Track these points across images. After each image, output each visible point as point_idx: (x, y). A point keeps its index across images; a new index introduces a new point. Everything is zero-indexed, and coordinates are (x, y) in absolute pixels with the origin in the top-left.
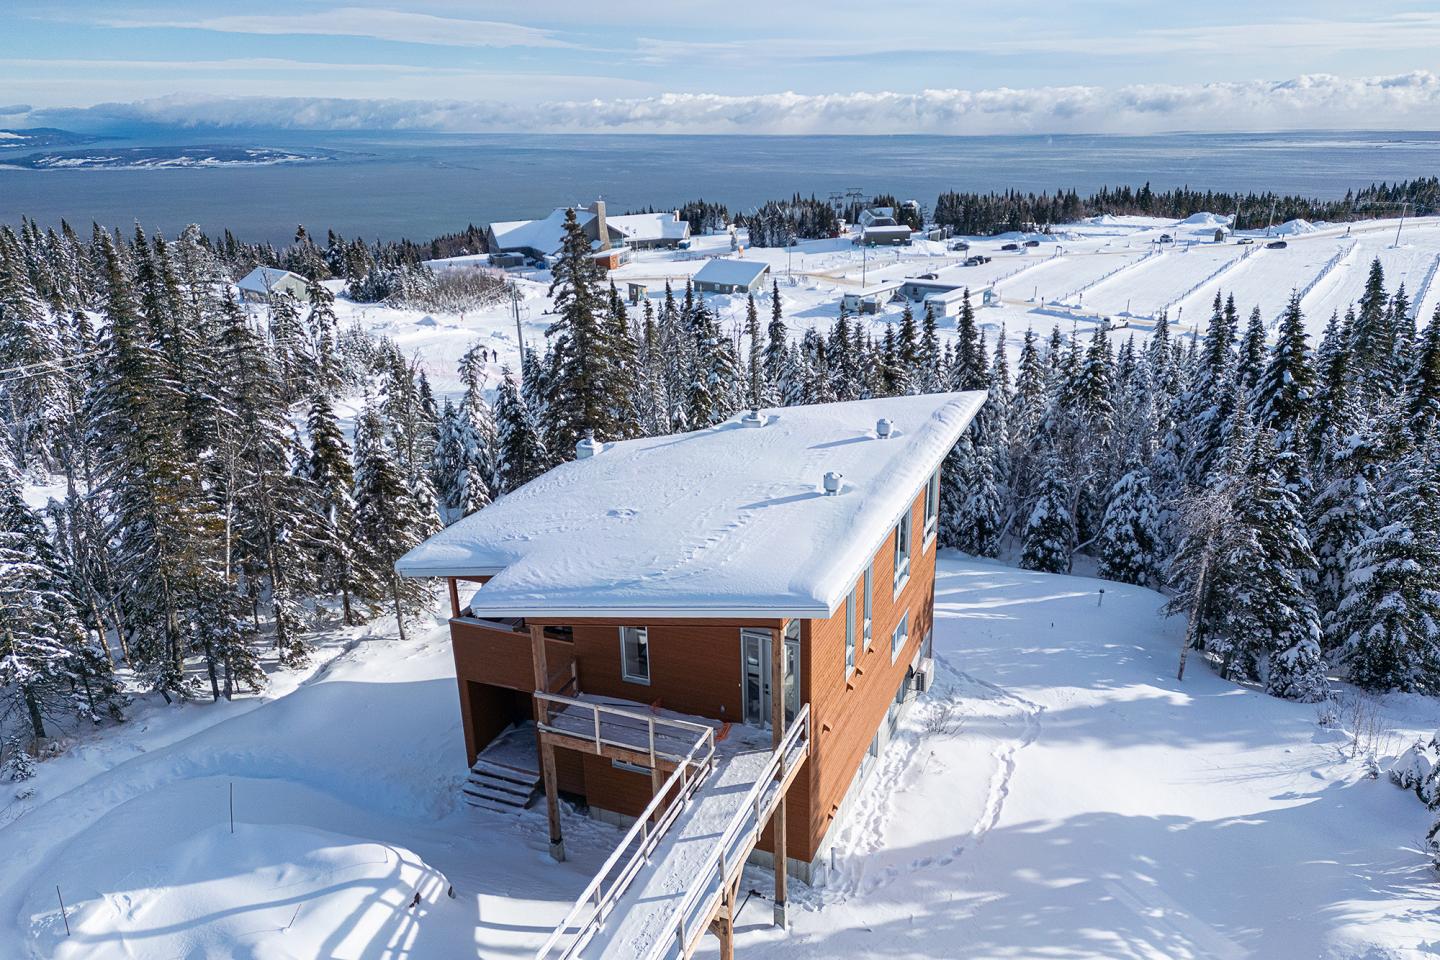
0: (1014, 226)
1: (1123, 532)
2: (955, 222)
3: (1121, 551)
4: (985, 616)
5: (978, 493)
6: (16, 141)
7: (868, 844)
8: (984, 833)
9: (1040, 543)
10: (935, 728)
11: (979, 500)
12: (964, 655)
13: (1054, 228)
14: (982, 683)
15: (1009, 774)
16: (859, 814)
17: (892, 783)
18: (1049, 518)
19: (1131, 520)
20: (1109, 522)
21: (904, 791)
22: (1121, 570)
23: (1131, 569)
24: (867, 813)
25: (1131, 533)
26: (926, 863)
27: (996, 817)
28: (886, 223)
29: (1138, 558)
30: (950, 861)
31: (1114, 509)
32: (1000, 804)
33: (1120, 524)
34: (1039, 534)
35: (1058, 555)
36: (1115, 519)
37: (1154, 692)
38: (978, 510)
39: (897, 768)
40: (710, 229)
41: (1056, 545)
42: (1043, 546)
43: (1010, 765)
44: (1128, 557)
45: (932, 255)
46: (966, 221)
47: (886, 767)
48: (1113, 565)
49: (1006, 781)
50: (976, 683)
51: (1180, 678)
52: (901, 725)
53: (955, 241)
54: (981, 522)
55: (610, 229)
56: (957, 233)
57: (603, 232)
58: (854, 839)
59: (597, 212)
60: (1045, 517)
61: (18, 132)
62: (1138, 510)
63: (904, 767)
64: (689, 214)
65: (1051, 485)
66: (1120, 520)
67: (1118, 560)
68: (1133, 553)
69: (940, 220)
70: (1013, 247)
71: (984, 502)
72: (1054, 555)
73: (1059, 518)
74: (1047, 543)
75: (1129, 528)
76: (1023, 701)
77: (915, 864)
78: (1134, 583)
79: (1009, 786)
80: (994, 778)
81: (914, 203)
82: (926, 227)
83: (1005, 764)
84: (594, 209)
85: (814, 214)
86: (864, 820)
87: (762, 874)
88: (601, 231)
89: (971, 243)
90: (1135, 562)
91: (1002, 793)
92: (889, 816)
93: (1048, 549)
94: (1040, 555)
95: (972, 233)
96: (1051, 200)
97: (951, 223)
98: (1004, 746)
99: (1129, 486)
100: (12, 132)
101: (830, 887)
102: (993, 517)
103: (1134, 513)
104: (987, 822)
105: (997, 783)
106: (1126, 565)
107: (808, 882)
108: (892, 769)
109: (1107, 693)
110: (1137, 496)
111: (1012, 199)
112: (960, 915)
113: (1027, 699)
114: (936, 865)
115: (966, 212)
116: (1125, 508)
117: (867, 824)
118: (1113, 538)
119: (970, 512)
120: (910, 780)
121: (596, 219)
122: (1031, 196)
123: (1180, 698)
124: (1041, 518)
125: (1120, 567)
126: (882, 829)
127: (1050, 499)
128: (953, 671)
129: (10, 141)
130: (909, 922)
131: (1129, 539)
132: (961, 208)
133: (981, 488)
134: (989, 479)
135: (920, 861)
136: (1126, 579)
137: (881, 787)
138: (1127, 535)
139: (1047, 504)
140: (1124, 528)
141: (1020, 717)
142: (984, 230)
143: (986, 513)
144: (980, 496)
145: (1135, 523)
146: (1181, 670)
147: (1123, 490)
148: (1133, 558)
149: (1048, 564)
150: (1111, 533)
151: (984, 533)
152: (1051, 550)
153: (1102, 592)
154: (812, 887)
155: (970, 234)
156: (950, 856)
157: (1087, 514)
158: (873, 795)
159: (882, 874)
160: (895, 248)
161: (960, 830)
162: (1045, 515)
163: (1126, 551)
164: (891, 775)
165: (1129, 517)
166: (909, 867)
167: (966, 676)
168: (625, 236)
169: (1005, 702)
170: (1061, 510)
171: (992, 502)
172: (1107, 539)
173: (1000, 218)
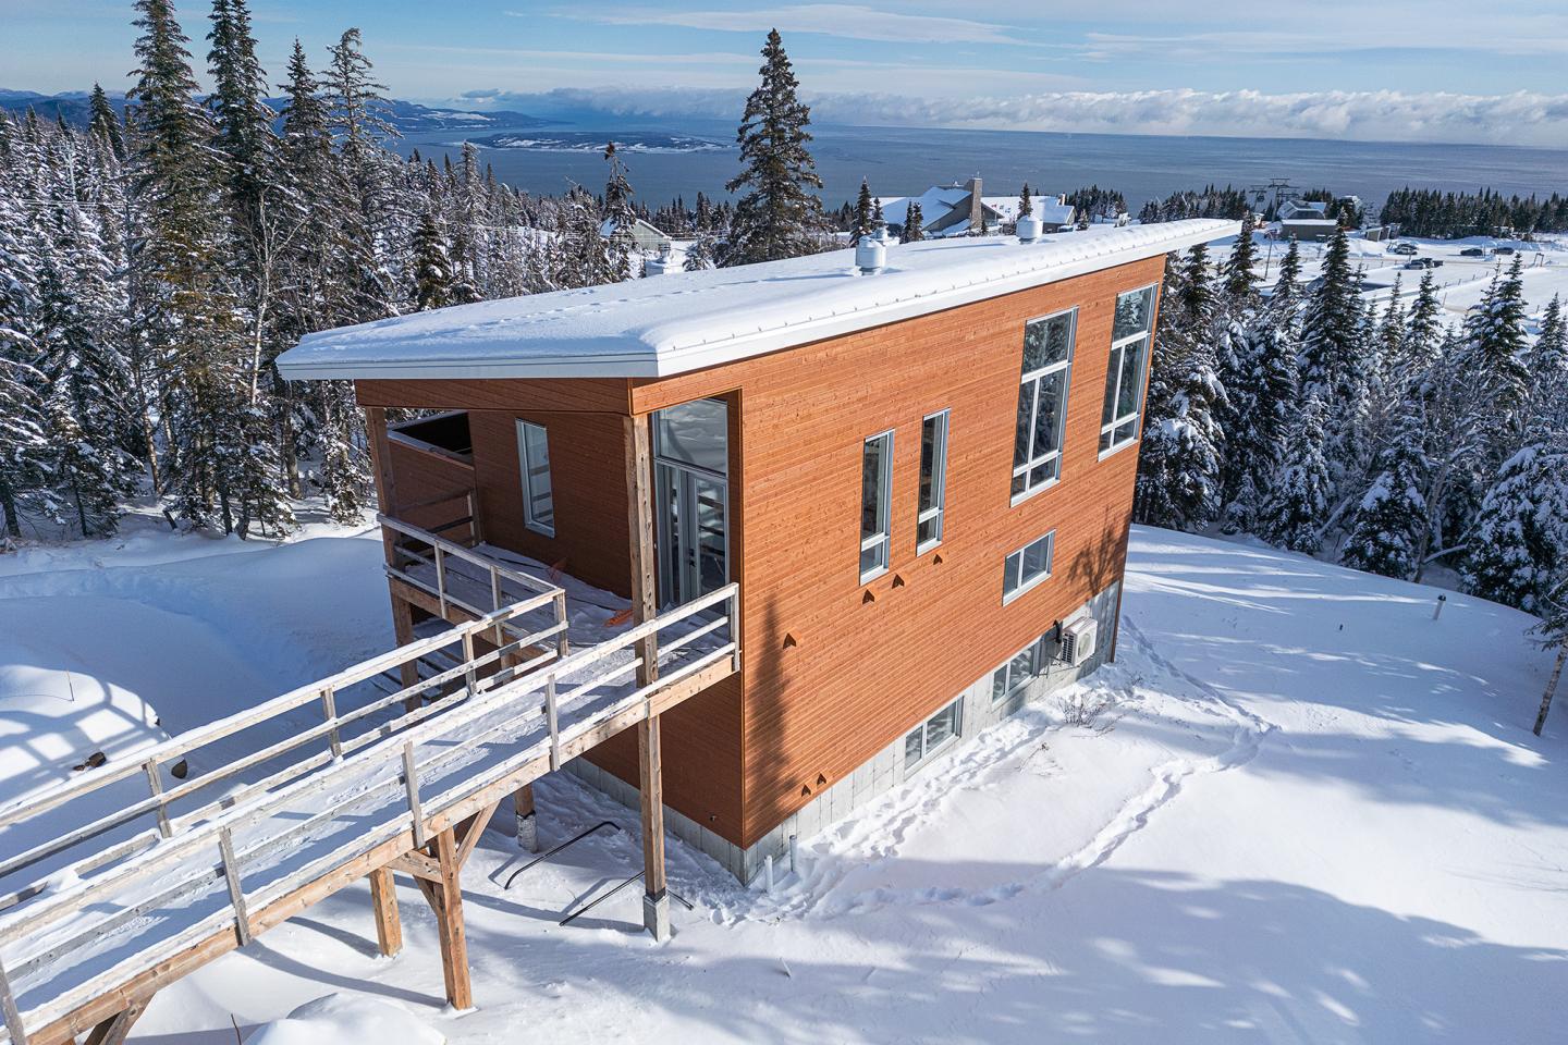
0: (1484, 229)
1: (1506, 530)
2: (1404, 220)
3: (1499, 559)
4: (1243, 603)
5: (1296, 463)
6: (484, 122)
7: (873, 848)
8: (1074, 870)
9: (1373, 535)
10: (1079, 718)
11: (1296, 473)
12: (1182, 640)
13: (1537, 237)
14: (1191, 680)
15: (1164, 800)
16: (889, 806)
17: (967, 775)
18: (1391, 501)
19: (1522, 515)
20: (1488, 515)
21: (976, 789)
22: (1494, 585)
23: (1511, 586)
24: (899, 806)
25: (1519, 533)
26: (951, 896)
27: (1106, 855)
28: (1313, 215)
29: (1526, 572)
30: (990, 901)
31: (1497, 496)
32: (1120, 840)
33: (1503, 519)
34: (1373, 522)
35: (1398, 555)
36: (1496, 511)
37: (1481, 739)
38: (1293, 485)
39: (987, 759)
40: (1099, 217)
41: (1397, 541)
42: (1376, 542)
43: (1173, 789)
44: (1509, 570)
45: (1365, 254)
46: (1419, 219)
47: (971, 755)
48: (1481, 576)
49: (1151, 808)
50: (1183, 679)
51: (1537, 731)
52: (1032, 705)
53: (1398, 242)
54: (1295, 501)
55: (984, 208)
56: (1405, 235)
57: (976, 211)
58: (854, 836)
59: (972, 190)
60: (1384, 499)
61: (486, 115)
62: (1536, 501)
63: (999, 759)
64: (1078, 201)
65: (1401, 454)
66: (1504, 513)
67: (1491, 572)
68: (1518, 563)
69: (1385, 219)
70: (1476, 253)
71: (1303, 475)
72: (1392, 555)
73: (1406, 502)
74: (1384, 536)
75: (1516, 526)
76: (1243, 713)
77: (931, 894)
78: (1516, 607)
79: (1150, 818)
80: (1133, 802)
81: (1354, 198)
82: (1364, 226)
83: (1165, 787)
84: (970, 186)
85: (1224, 203)
86: (887, 815)
87: (681, 852)
88: (974, 210)
89: (1420, 246)
90: (1519, 578)
91: (1135, 824)
92: (933, 816)
93: (1384, 545)
94: (1370, 553)
95: (1425, 235)
96: (1542, 203)
97: (1397, 221)
98: (1179, 762)
99: (1526, 464)
100: (481, 114)
101: (775, 896)
102: (1314, 498)
103: (1527, 505)
104: (1085, 859)
105: (1135, 808)
106: (1504, 581)
107: (744, 881)
108: (978, 758)
109: (1395, 725)
110: (1535, 481)
111: (1487, 199)
112: (960, 983)
113: (1253, 712)
114: (963, 904)
115: (1421, 210)
116: (1513, 495)
117: (891, 821)
118: (1488, 539)
119: (1280, 488)
120: (996, 776)
121: (971, 197)
122: (1515, 199)
123: (1526, 757)
124: (1379, 499)
125: (1497, 581)
126: (907, 832)
127: (1397, 475)
128: (1155, 658)
129: (477, 122)
130: (864, 974)
131: (1514, 541)
132: (1414, 205)
133: (1302, 457)
134: (1316, 445)
135: (940, 889)
136: (1503, 600)
137: (947, 778)
138: (1511, 536)
139: (1390, 481)
140: (1508, 525)
141: (1230, 730)
142: (1441, 232)
143: (1304, 492)
144: (1299, 468)
145: (1527, 519)
146: (1541, 720)
147: (1514, 471)
148: (1516, 572)
149: (1382, 565)
150: (1486, 532)
151: (1298, 518)
152: (1389, 547)
153: (1441, 598)
154: (747, 889)
155: (1422, 236)
156: (995, 895)
157: (1465, 513)
158: (928, 785)
159: (868, 897)
160: (1318, 245)
161: (1037, 858)
162: (1385, 495)
163: (1506, 559)
164: (973, 764)
165: (1519, 509)
166: (919, 896)
167: (1171, 667)
168: (1000, 217)
169: (1214, 708)
170: (1412, 492)
171: (1315, 478)
172: (1479, 540)
173: (1465, 219)
